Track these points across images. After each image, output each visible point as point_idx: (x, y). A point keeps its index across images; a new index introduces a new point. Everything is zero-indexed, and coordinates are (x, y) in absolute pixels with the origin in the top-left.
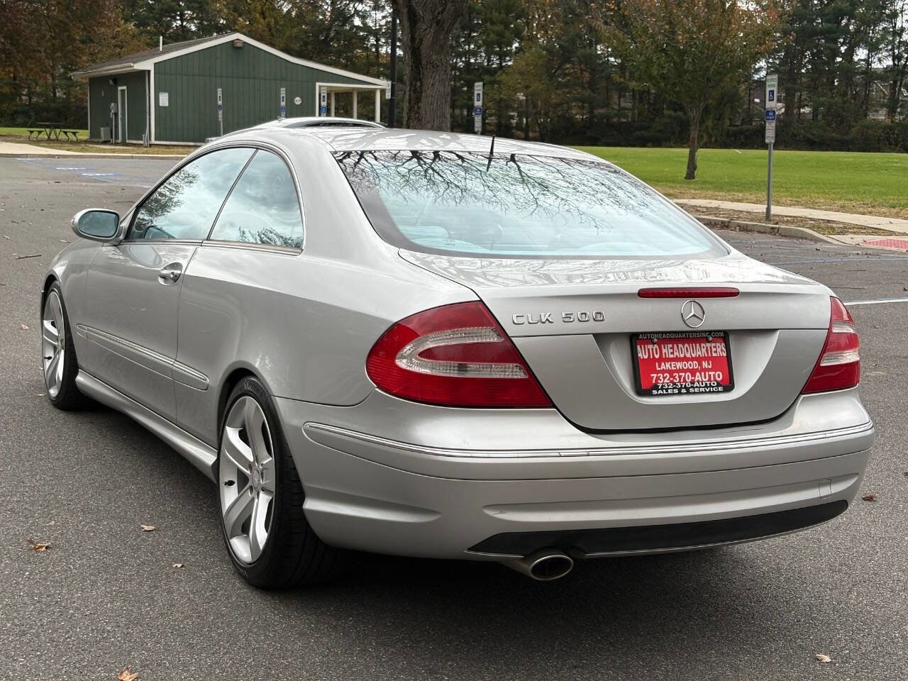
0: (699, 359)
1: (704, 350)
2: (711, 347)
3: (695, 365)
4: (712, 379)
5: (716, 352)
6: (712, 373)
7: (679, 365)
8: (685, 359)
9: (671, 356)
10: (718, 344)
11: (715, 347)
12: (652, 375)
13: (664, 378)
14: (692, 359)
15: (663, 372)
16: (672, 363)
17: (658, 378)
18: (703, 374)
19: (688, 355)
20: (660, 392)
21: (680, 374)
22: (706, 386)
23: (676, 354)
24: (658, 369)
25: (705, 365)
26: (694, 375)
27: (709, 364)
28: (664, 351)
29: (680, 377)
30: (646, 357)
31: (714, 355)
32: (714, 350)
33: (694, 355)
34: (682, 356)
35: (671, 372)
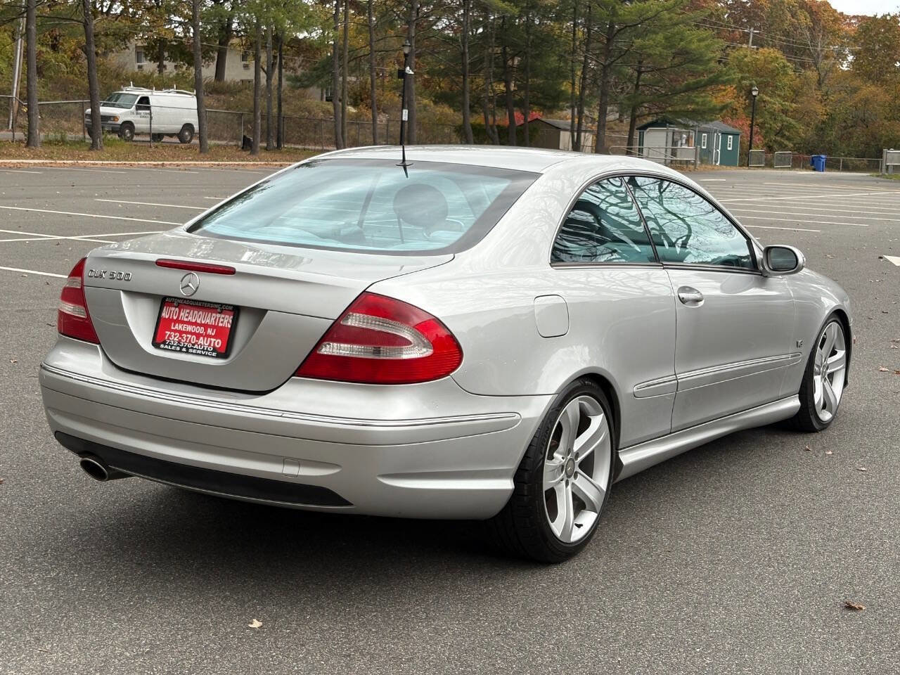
0: (206, 326)
1: (213, 319)
2: (219, 318)
3: (201, 330)
4: (212, 345)
5: (222, 322)
6: (213, 340)
7: (189, 328)
8: (196, 324)
9: (185, 320)
10: (227, 316)
11: (223, 318)
12: (167, 332)
13: (175, 336)
14: (201, 325)
15: (175, 331)
16: (185, 325)
17: (170, 336)
18: (206, 338)
19: (199, 321)
20: (166, 347)
21: (188, 336)
22: (203, 350)
23: (190, 318)
24: (172, 328)
25: (209, 331)
26: (198, 339)
27: (213, 332)
28: (182, 314)
29: (187, 338)
30: (167, 317)
31: (220, 325)
32: (221, 320)
33: (203, 322)
34: (194, 321)
35: (181, 332)
